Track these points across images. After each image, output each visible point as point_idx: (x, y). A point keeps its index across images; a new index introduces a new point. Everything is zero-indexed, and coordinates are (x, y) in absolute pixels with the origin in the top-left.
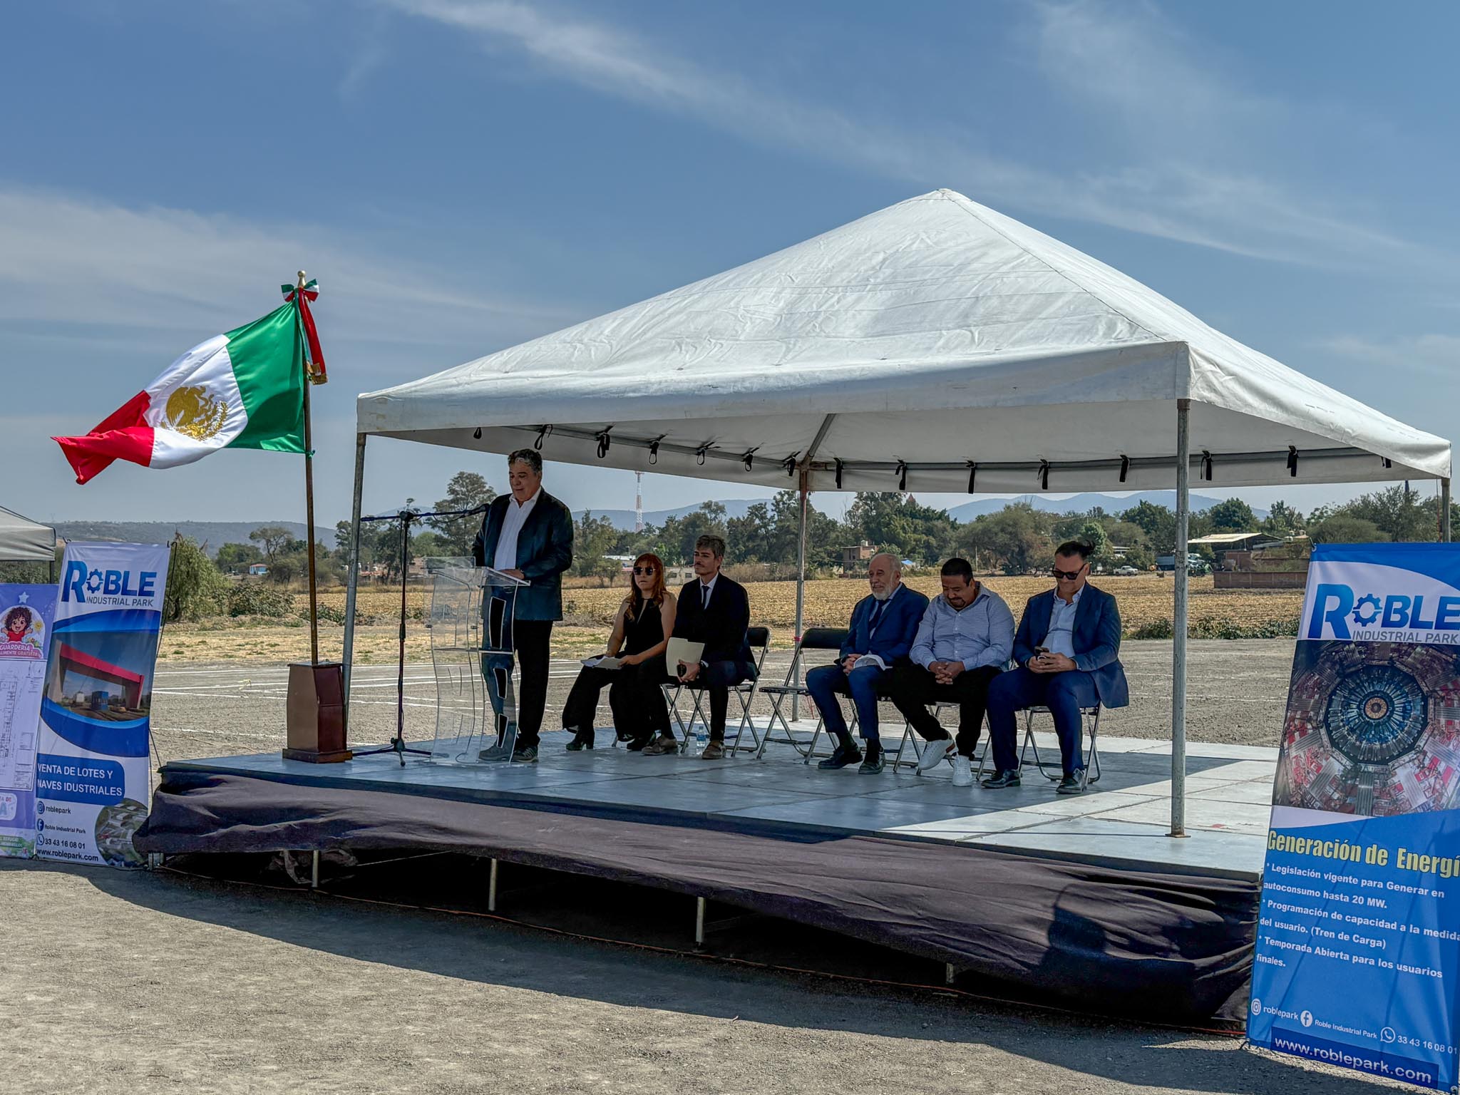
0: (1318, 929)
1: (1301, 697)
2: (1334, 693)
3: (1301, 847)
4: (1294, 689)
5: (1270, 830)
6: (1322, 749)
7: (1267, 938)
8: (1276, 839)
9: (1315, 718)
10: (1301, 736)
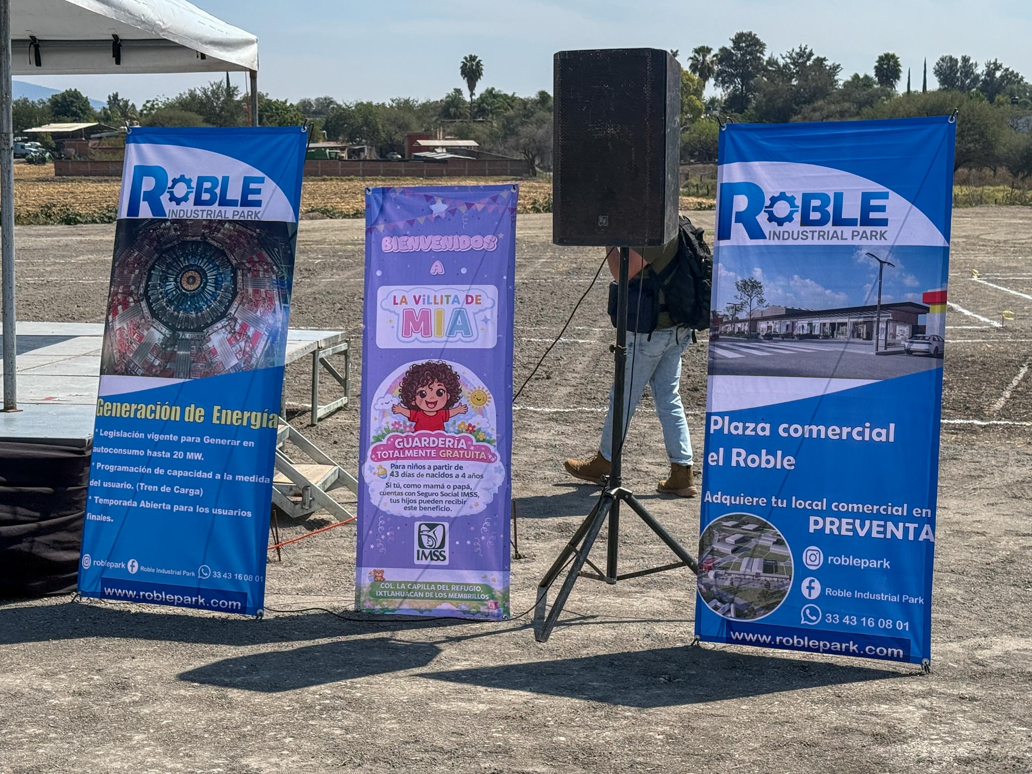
0: (142, 484)
1: (122, 272)
2: (153, 268)
3: (126, 411)
4: (116, 265)
5: (99, 397)
6: (143, 321)
7: (96, 498)
8: (103, 406)
9: (136, 292)
10: (123, 309)
